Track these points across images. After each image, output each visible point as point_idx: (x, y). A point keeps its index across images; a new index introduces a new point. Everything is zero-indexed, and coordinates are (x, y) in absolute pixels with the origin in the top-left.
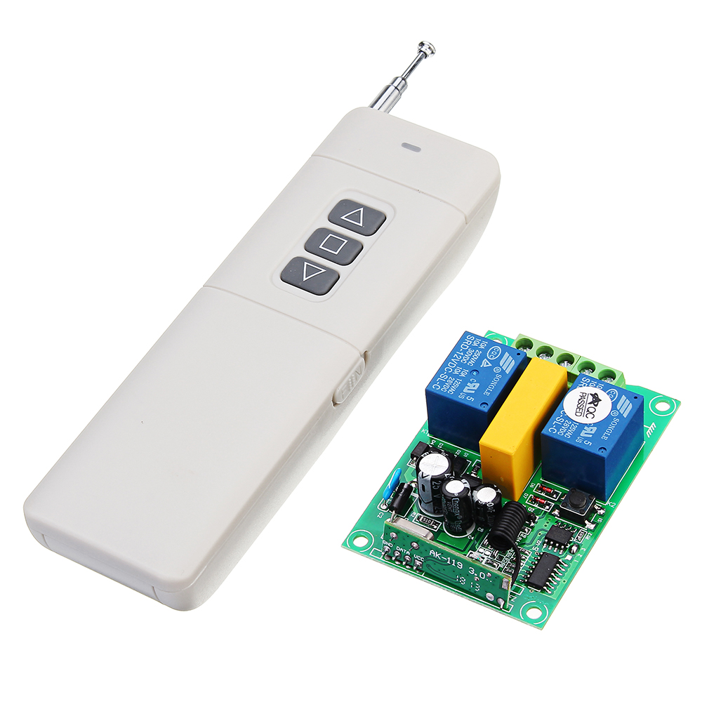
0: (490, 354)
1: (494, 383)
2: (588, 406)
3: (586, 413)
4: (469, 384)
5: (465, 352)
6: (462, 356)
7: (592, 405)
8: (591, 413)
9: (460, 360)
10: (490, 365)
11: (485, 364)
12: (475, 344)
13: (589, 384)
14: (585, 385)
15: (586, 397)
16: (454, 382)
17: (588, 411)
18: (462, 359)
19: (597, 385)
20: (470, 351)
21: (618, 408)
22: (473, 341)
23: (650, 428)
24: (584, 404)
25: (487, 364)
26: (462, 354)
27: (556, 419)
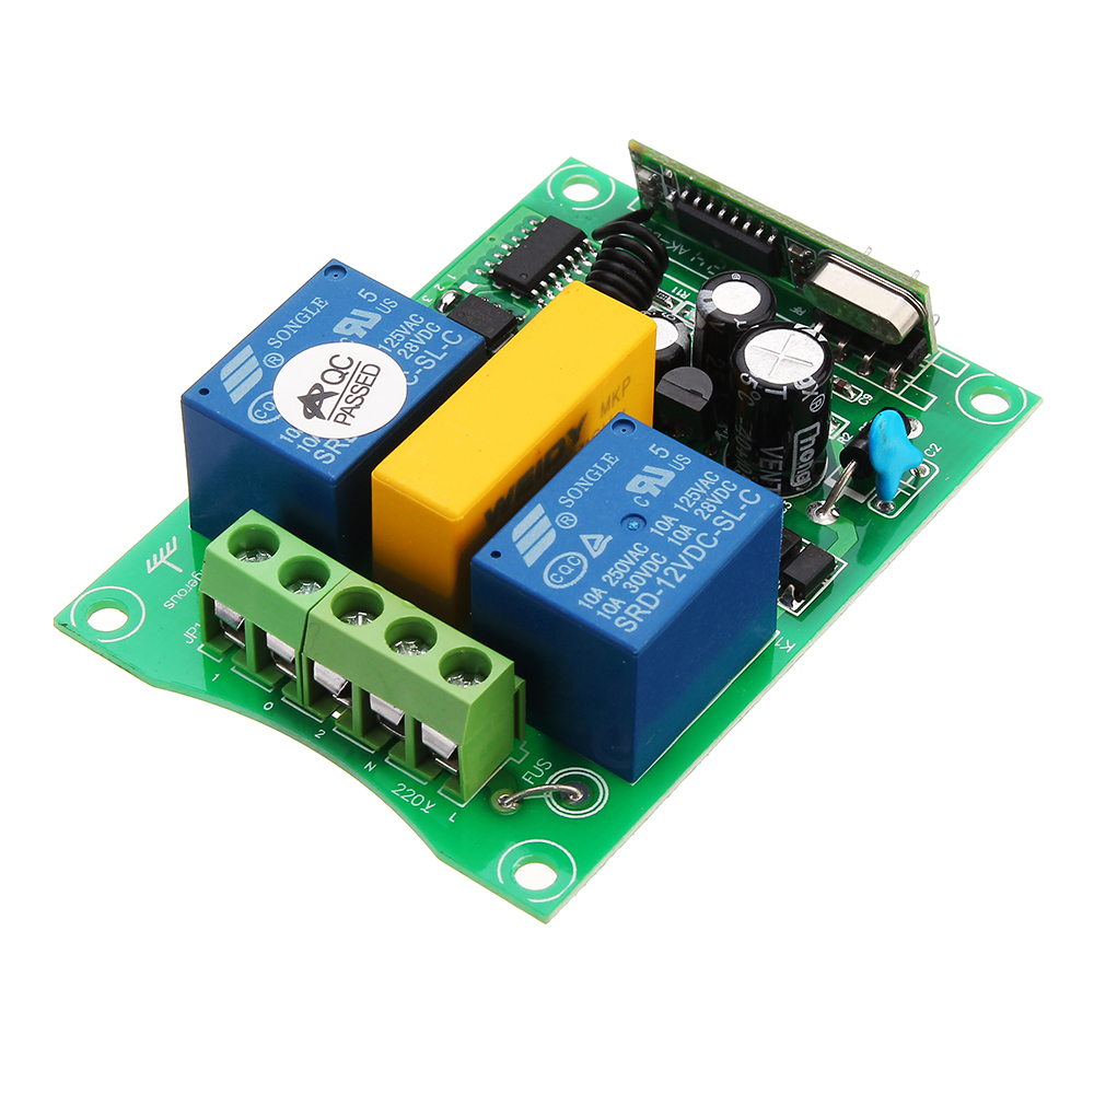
0: (578, 570)
1: (584, 483)
2: (339, 389)
3: (351, 370)
4: (656, 493)
5: (651, 586)
6: (660, 573)
7: (327, 388)
8: (337, 369)
9: (667, 565)
10: (584, 538)
11: (598, 544)
12: (616, 603)
13: (320, 446)
14: (332, 444)
15: (338, 411)
16: (698, 505)
17: (343, 376)
18: (662, 567)
19: (299, 441)
20: (633, 585)
21: (259, 374)
22: (621, 613)
23: (163, 560)
24: (348, 392)
25: (592, 542)
26: (660, 581)
27: (436, 365)
